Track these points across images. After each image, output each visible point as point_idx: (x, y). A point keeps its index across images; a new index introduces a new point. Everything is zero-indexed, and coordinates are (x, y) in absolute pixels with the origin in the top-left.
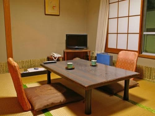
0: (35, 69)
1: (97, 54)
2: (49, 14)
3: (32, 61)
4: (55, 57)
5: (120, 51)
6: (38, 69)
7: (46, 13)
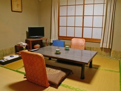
0: (11, 57)
1: (53, 41)
2: (15, 10)
3: (4, 50)
4: (24, 45)
5: (72, 38)
6: (13, 57)
7: (13, 10)
